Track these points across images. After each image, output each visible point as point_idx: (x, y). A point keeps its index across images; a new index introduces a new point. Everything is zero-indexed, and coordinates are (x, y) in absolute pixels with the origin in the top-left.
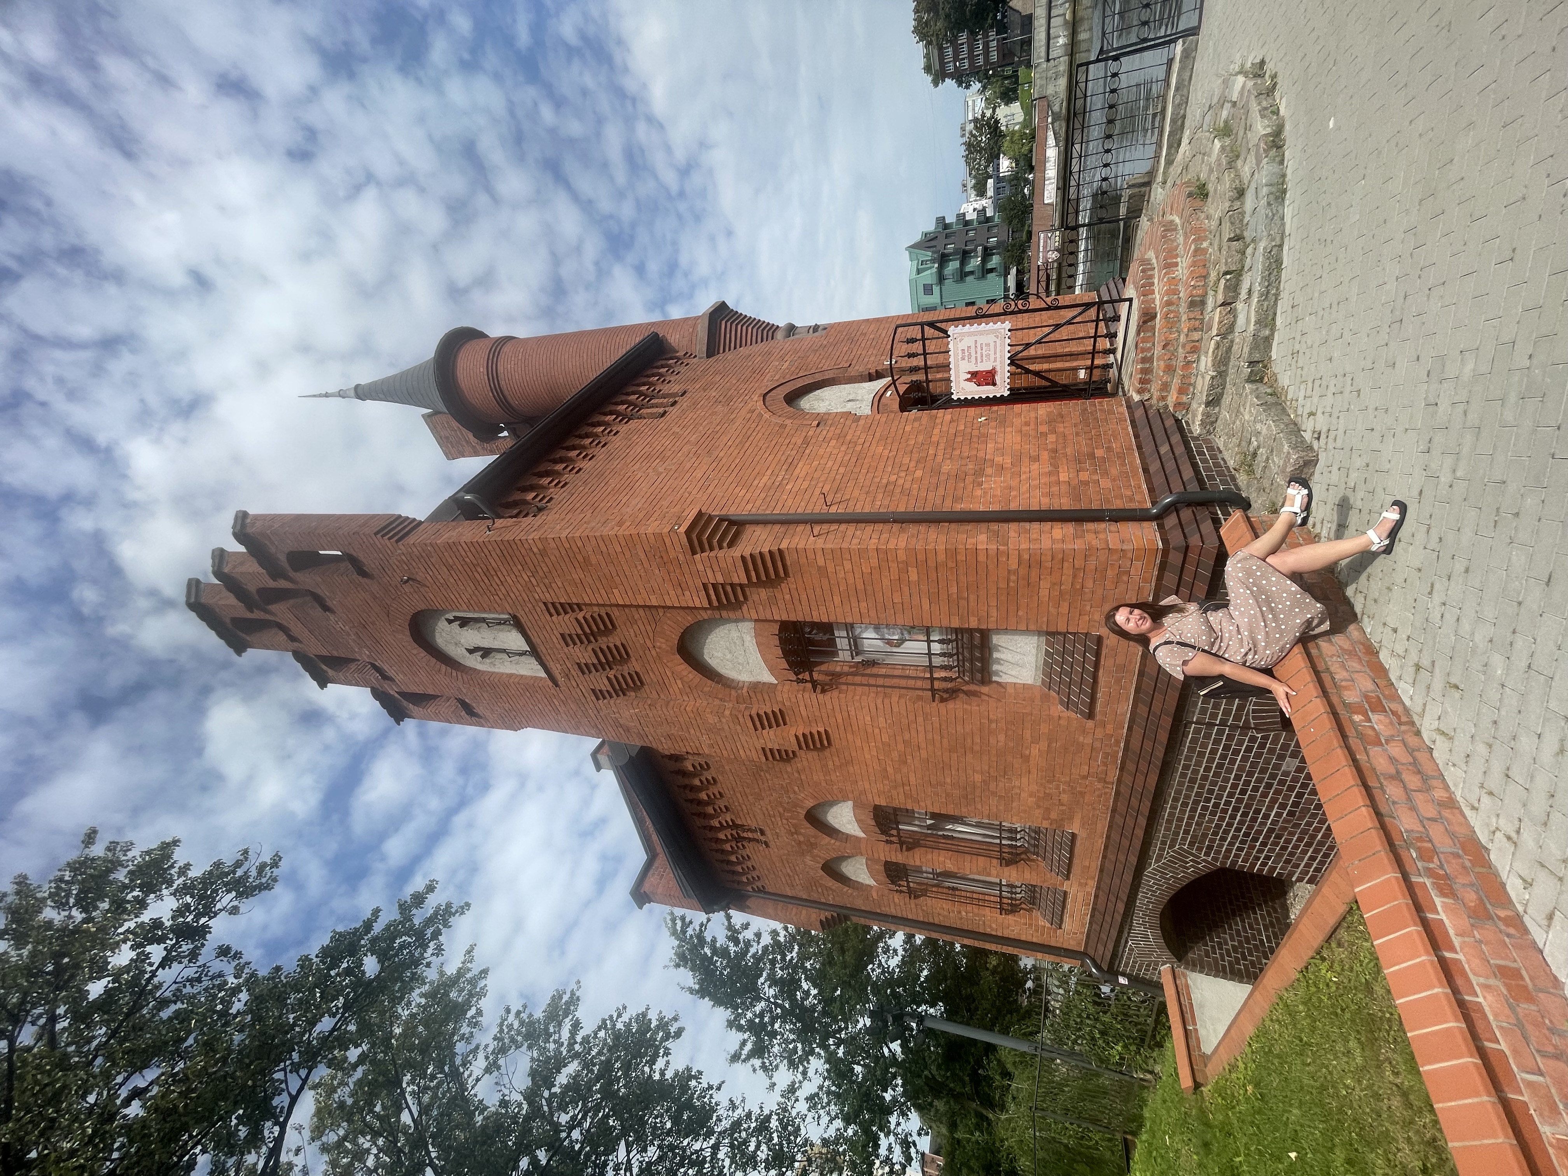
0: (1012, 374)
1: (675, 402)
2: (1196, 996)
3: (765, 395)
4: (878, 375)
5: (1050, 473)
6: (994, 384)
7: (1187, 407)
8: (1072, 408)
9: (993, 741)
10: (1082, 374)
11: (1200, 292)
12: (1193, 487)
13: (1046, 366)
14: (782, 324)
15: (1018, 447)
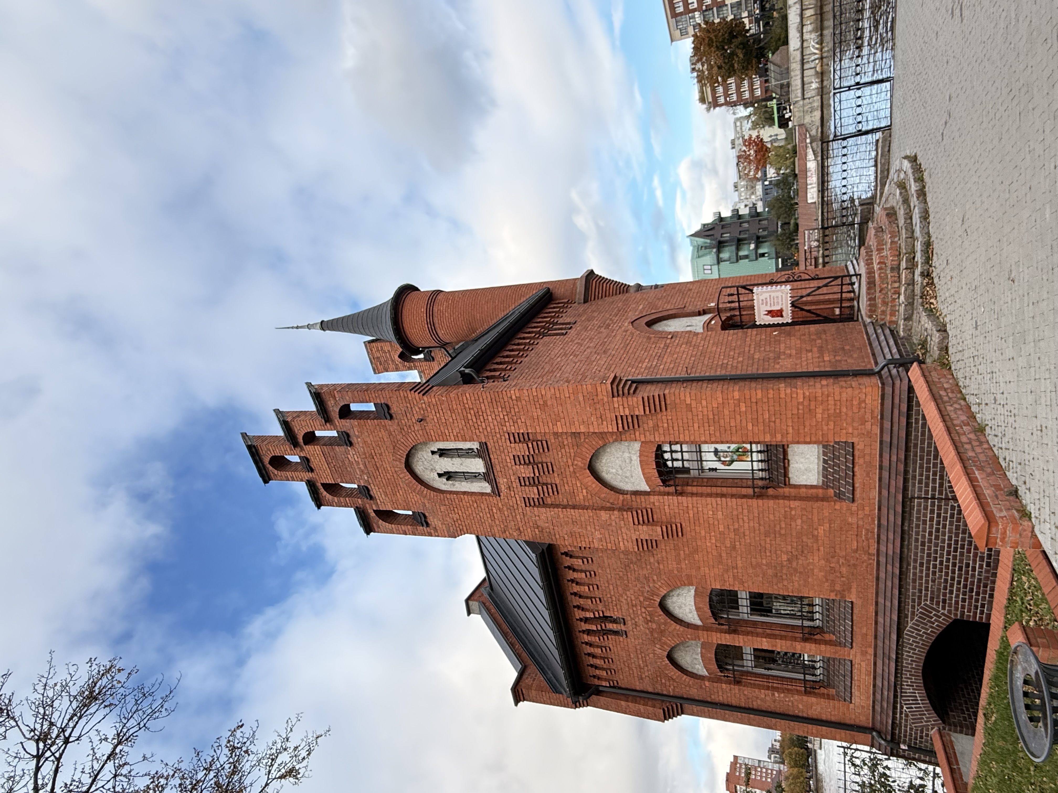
0: (793, 312)
1: (571, 327)
2: (958, 748)
3: (632, 323)
4: (704, 312)
5: (819, 357)
6: (782, 316)
7: (896, 323)
8: (831, 327)
9: (793, 524)
10: (837, 311)
11: (895, 263)
12: (897, 356)
13: (814, 307)
14: (632, 284)
15: (799, 346)
